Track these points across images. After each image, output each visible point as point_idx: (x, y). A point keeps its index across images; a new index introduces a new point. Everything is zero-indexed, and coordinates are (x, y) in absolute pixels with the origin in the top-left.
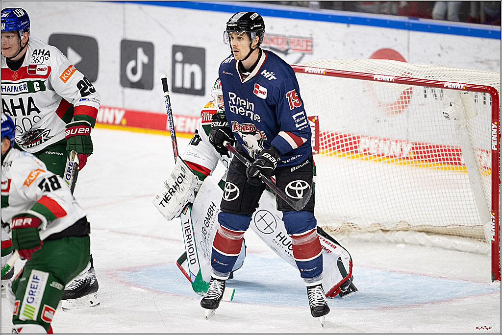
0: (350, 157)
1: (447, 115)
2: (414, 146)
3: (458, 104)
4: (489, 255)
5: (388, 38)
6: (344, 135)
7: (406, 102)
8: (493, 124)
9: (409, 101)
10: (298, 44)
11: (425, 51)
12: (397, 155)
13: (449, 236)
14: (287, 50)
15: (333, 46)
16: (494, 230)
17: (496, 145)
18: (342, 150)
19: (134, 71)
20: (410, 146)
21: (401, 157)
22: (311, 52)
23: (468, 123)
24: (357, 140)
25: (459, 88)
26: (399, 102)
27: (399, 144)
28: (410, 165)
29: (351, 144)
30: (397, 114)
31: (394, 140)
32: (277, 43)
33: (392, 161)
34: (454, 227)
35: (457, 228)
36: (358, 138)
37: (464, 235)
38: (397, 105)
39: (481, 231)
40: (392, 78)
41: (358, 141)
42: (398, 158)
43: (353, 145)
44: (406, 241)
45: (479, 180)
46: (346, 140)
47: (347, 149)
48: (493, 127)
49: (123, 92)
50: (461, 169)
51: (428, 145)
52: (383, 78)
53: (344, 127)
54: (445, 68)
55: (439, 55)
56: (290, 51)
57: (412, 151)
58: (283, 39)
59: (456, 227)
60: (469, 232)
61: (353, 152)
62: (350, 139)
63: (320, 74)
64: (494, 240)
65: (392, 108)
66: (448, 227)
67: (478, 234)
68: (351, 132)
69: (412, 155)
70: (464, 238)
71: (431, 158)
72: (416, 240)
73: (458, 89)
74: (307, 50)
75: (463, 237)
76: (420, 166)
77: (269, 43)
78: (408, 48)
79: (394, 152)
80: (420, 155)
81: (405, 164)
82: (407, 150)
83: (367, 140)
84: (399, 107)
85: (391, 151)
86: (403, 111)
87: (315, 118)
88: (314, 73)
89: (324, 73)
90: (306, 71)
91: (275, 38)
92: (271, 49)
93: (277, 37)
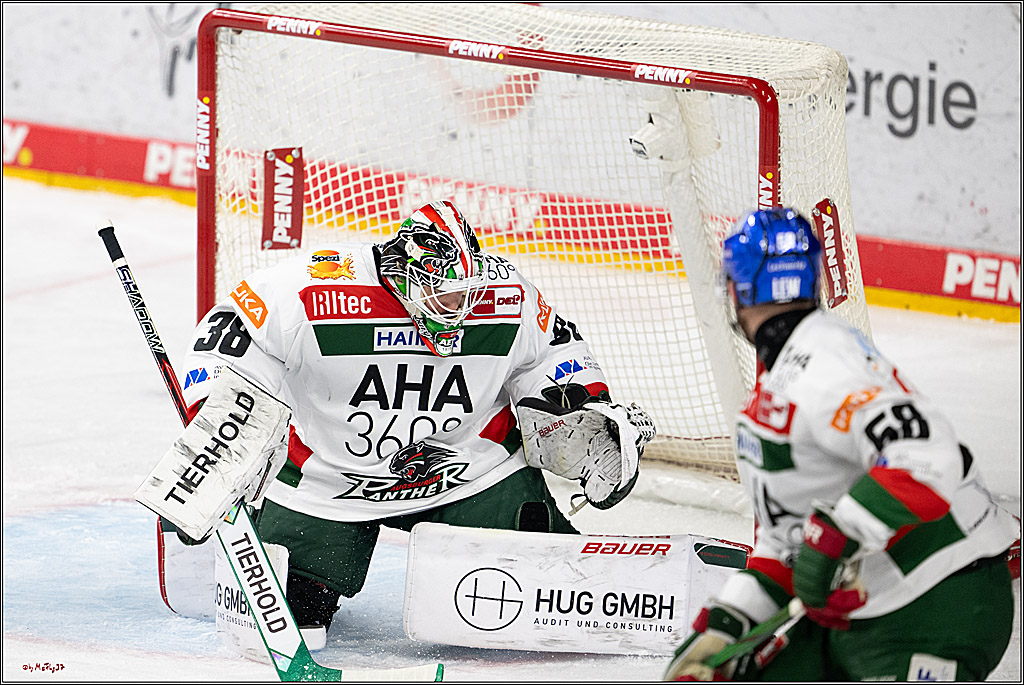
0: (377, 231)
1: (640, 147)
2: (549, 204)
3: (670, 117)
6: (363, 171)
8: (762, 178)
12: (503, 225)
18: (359, 211)
20: (536, 204)
21: (514, 232)
23: (696, 168)
24: (396, 184)
25: (674, 80)
26: (509, 87)
27: (506, 199)
28: (537, 253)
29: (381, 194)
30: (505, 117)
31: (494, 188)
36: (399, 180)
37: (681, 461)
38: (505, 95)
39: (724, 452)
40: (496, 51)
41: (401, 187)
42: (504, 233)
43: (387, 199)
46: (368, 185)
47: (372, 210)
48: (762, 186)
50: (669, 267)
51: (593, 204)
52: (474, 49)
53: (362, 152)
54: (638, 22)
57: (542, 216)
60: (695, 454)
61: (386, 216)
62: (379, 182)
63: (308, 36)
65: (491, 103)
67: (716, 460)
68: (381, 163)
69: (542, 229)
70: (682, 470)
71: (599, 240)
73: (670, 83)
75: (679, 464)
76: (562, 257)
79: (493, 219)
80: (561, 229)
81: (524, 252)
82: (529, 214)
83: (423, 186)
84: (511, 100)
85: (488, 215)
86: (519, 110)
87: (294, 152)
88: (290, 33)
89: (318, 33)
90: (269, 28)
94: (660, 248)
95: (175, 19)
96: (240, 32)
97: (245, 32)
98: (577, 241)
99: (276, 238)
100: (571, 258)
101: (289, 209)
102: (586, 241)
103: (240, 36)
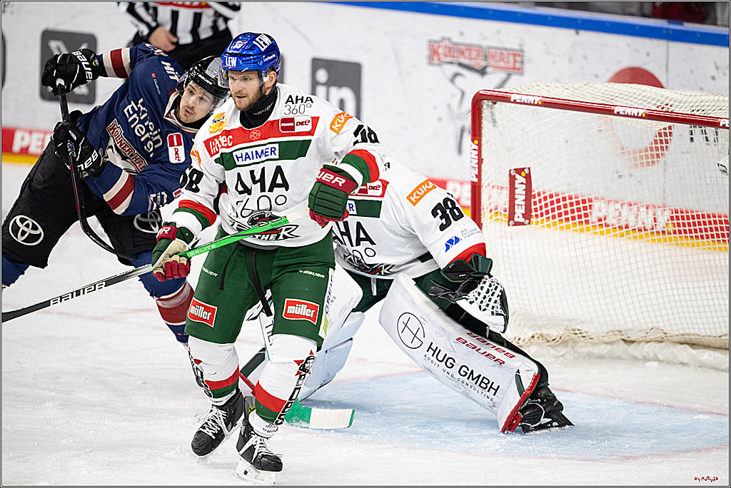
0: (577, 230)
1: (723, 168)
2: (674, 215)
5: (637, 51)
6: (569, 196)
7: (662, 148)
9: (666, 147)
10: (502, 60)
11: (692, 72)
12: (649, 227)
14: (485, 68)
15: (554, 62)
18: (566, 219)
20: (668, 214)
21: (655, 230)
22: (520, 71)
24: (587, 204)
26: (651, 148)
27: (651, 211)
28: (668, 242)
29: (579, 210)
30: (649, 165)
31: (643, 206)
32: (469, 57)
33: (641, 237)
36: (589, 202)
38: (649, 153)
40: (641, 112)
41: (590, 206)
42: (649, 231)
43: (582, 212)
44: (660, 358)
46: (571, 204)
47: (573, 218)
52: (629, 111)
53: (569, 185)
55: (713, 78)
56: (489, 70)
57: (670, 221)
58: (478, 50)
61: (582, 222)
62: (578, 203)
63: (534, 105)
65: (641, 157)
66: (723, 338)
68: (579, 192)
69: (671, 229)
71: (699, 234)
72: (676, 356)
74: (514, 68)
76: (682, 244)
77: (457, 57)
78: (667, 67)
79: (643, 224)
80: (682, 228)
81: (661, 242)
82: (663, 221)
83: (603, 205)
84: (652, 155)
85: (640, 222)
86: (657, 161)
87: (526, 170)
88: (524, 103)
89: (540, 103)
90: (512, 100)
91: (466, 49)
92: (461, 65)
93: (469, 47)
95: (462, 111)
96: (495, 103)
97: (498, 103)
98: (691, 235)
99: (516, 220)
100: (687, 244)
101: (523, 203)
102: (696, 234)
103: (496, 105)
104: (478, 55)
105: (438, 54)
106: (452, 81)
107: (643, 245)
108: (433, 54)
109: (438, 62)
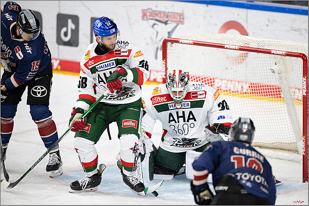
1: (273, 71)
2: (251, 85)
3: (281, 63)
4: (301, 162)
5: (234, 14)
7: (245, 56)
8: (303, 78)
9: (247, 56)
10: (174, 18)
11: (258, 23)
12: (239, 90)
13: (274, 150)
14: (167, 21)
15: (197, 19)
16: (304, 148)
17: (306, 92)
19: (66, 34)
20: (248, 85)
21: (242, 92)
22: (182, 23)
23: (287, 76)
24: (212, 81)
26: (240, 56)
27: (240, 84)
28: (248, 97)
30: (239, 63)
31: (237, 81)
32: (160, 16)
33: (236, 95)
34: (277, 144)
35: (280, 145)
36: (213, 79)
37: (284, 149)
38: (239, 58)
39: (295, 147)
40: (237, 47)
42: (239, 93)
45: (295, 113)
48: (304, 80)
49: (58, 48)
50: (281, 100)
51: (261, 85)
52: (231, 47)
53: (204, 72)
54: (272, 40)
55: (267, 25)
57: (249, 88)
58: (164, 14)
59: (278, 144)
60: (288, 147)
62: (208, 80)
63: (190, 44)
64: (304, 154)
65: (236, 60)
66: (273, 144)
67: (293, 148)
68: (208, 75)
69: (249, 91)
70: (285, 151)
73: (280, 55)
74: (180, 21)
75: (284, 150)
76: (254, 98)
77: (155, 17)
78: (247, 20)
79: (237, 89)
80: (254, 91)
82: (246, 88)
83: (219, 81)
84: (241, 59)
85: (235, 88)
86: (243, 62)
88: (185, 44)
90: (180, 42)
91: (159, 13)
92: (156, 20)
93: (160, 12)
94: (279, 96)
96: (173, 43)
97: (174, 43)
100: (258, 98)
102: (260, 94)
103: (173, 44)
104: (164, 16)
105: (146, 15)
106: (153, 27)
107: (237, 98)
108: (144, 15)
109: (147, 19)
